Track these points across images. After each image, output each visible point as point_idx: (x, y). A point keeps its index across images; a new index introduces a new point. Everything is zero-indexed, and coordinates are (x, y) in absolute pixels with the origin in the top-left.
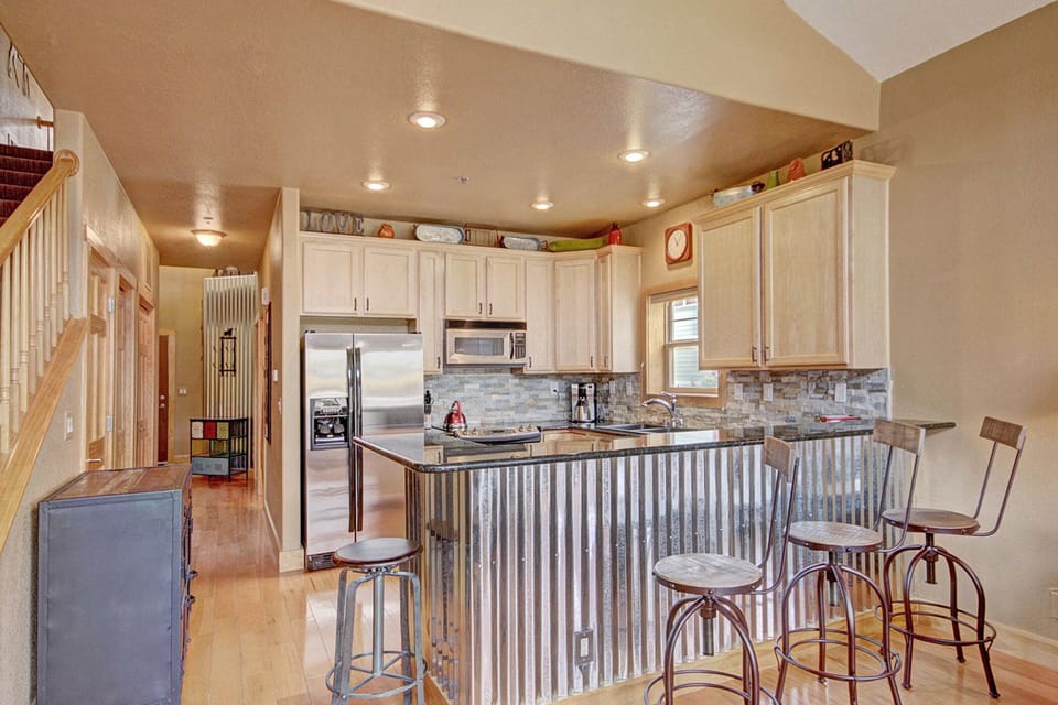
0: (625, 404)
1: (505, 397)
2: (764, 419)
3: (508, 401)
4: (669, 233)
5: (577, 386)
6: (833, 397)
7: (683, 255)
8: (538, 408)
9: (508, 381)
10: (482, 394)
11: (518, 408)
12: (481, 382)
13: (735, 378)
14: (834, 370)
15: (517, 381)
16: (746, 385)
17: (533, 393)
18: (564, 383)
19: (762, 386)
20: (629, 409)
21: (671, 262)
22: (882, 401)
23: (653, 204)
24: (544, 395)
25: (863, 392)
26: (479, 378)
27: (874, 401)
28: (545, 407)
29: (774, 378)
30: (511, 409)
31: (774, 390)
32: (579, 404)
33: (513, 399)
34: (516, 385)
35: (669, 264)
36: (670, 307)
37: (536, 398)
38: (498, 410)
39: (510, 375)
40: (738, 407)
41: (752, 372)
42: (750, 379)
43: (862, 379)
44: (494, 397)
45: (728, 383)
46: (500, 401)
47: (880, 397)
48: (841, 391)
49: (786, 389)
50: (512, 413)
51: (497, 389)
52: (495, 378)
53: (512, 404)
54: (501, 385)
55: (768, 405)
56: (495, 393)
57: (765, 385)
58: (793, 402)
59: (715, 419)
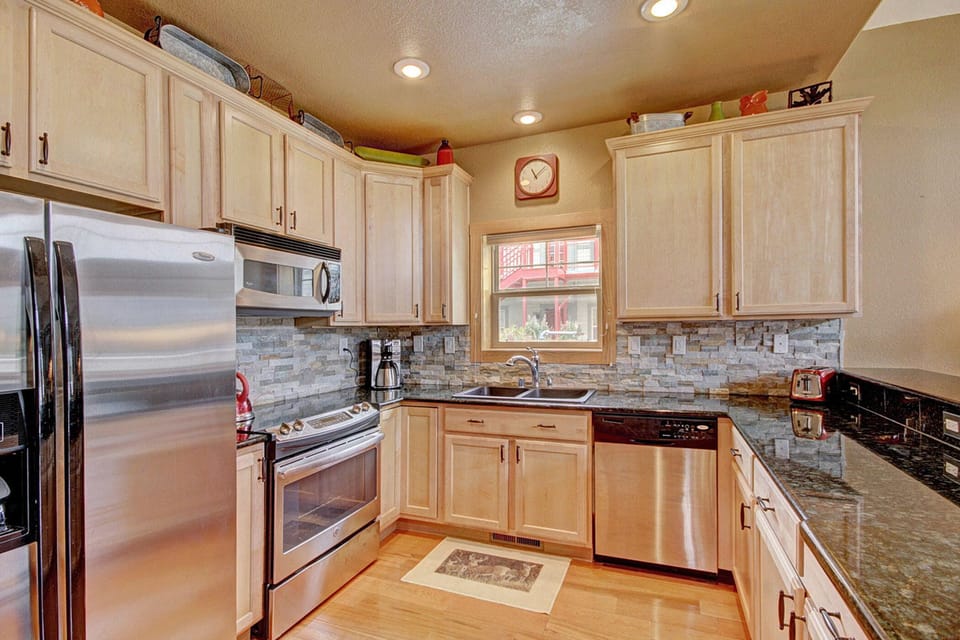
0: (439, 363)
1: (285, 362)
2: (672, 374)
3: (291, 367)
4: (521, 164)
5: (379, 343)
6: (772, 349)
7: (548, 189)
8: (327, 374)
9: (291, 337)
10: (254, 358)
11: (304, 377)
12: (254, 339)
13: (630, 331)
14: (772, 321)
15: (302, 337)
16: (645, 338)
17: (320, 353)
18: (352, 338)
19: (672, 338)
20: (448, 368)
21: (524, 198)
22: (833, 350)
23: (528, 120)
24: (332, 356)
25: (810, 343)
26: (252, 333)
27: (824, 352)
28: (333, 373)
29: (687, 330)
30: (295, 378)
31: (688, 343)
32: (383, 365)
33: (297, 364)
34: (302, 343)
35: (518, 199)
36: (496, 251)
37: (324, 361)
38: (277, 381)
39: (292, 328)
40: (634, 362)
41: (653, 323)
42: (652, 331)
43: (808, 329)
44: (274, 363)
45: (617, 336)
46: (280, 368)
47: (832, 347)
48: (782, 343)
49: (704, 341)
50: (295, 385)
51: (278, 350)
52: (275, 332)
53: (296, 371)
54: (282, 344)
55: (679, 358)
56: (274, 356)
57: (675, 338)
58: (714, 355)
59: (599, 376)
